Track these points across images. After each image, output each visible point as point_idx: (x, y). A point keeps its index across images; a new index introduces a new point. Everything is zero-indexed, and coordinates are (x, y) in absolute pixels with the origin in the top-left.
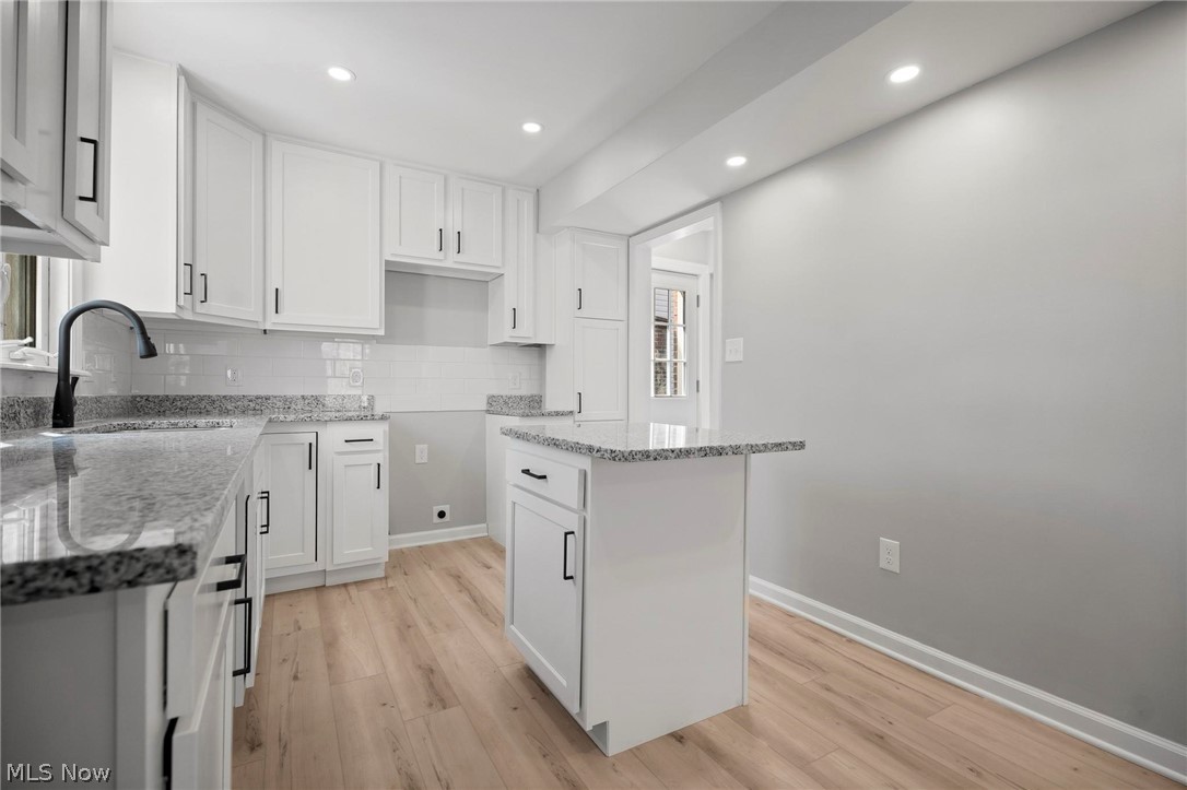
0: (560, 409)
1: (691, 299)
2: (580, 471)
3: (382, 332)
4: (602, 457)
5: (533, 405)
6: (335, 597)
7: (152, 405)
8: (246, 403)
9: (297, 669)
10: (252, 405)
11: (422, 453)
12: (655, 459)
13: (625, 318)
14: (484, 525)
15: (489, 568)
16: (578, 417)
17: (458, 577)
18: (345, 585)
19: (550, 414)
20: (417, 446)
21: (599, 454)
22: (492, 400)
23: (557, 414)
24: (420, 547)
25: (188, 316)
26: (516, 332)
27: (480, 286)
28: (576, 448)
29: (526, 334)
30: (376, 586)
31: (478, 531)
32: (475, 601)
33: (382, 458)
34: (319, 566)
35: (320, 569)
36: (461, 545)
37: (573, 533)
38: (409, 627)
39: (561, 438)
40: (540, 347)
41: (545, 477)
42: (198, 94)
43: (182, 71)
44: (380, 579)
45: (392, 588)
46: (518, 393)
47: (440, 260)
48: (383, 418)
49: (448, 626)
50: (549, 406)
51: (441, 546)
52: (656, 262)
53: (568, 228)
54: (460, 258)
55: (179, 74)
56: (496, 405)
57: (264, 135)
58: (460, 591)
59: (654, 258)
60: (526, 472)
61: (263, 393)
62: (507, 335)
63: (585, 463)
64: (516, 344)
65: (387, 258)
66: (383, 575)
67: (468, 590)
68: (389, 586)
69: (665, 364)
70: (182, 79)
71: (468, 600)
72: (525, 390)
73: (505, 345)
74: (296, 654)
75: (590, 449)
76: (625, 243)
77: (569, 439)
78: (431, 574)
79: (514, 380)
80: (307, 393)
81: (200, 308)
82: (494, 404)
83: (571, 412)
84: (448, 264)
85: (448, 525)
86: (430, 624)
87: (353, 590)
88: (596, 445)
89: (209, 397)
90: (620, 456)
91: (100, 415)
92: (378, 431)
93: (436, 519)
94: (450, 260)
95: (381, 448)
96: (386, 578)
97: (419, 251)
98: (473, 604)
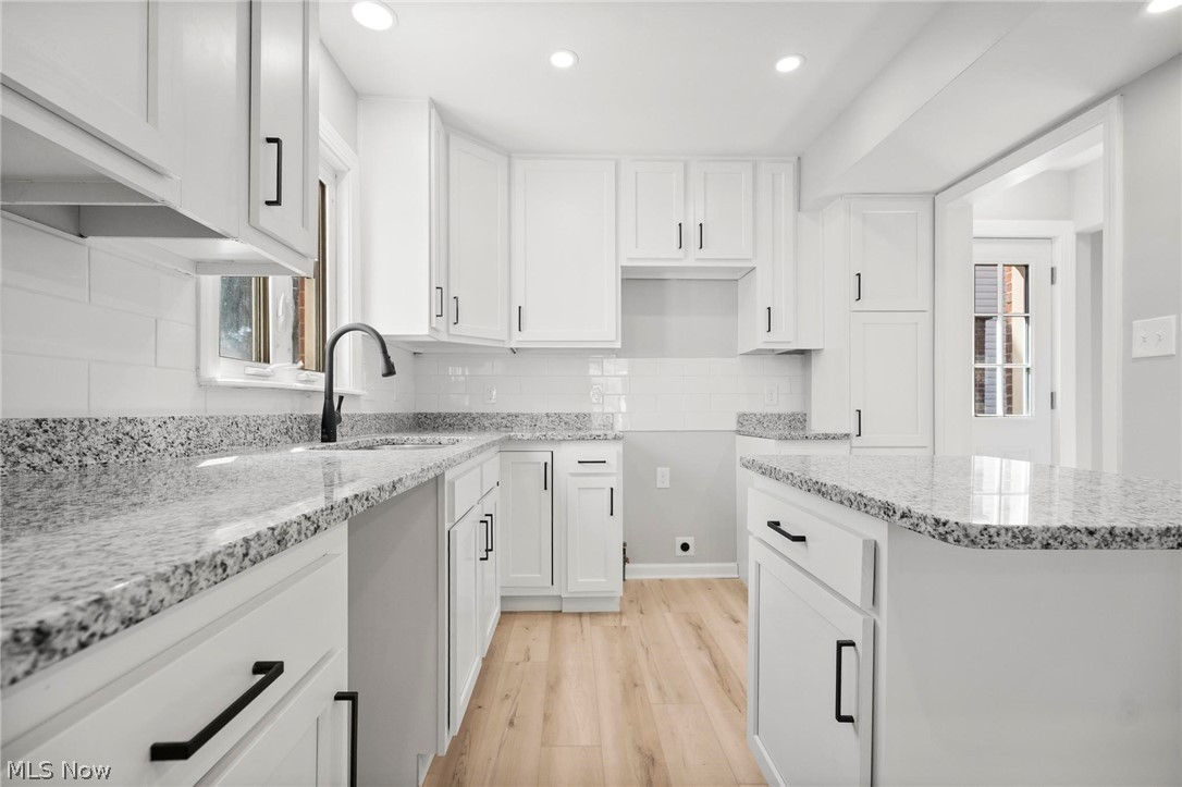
0: (830, 430)
1: (1038, 276)
2: (865, 542)
3: (618, 345)
4: (915, 528)
5: (795, 426)
6: (568, 627)
7: (429, 421)
8: (499, 420)
9: (515, 713)
10: (504, 422)
11: (663, 477)
12: (1047, 546)
13: (927, 306)
14: (734, 565)
15: (737, 622)
16: (856, 441)
17: (698, 628)
18: (580, 615)
19: (816, 437)
20: (659, 469)
21: (906, 522)
22: (743, 419)
23: (827, 437)
24: (661, 580)
25: (444, 338)
26: (772, 336)
27: (728, 285)
28: (859, 502)
29: (785, 337)
30: (610, 622)
31: (725, 570)
32: (716, 666)
33: (616, 482)
34: (554, 591)
35: (555, 594)
36: (707, 585)
37: (853, 644)
38: (636, 685)
39: (830, 483)
40: (803, 353)
41: (802, 539)
42: (450, 125)
43: (434, 104)
44: (615, 614)
45: (625, 627)
46: (776, 411)
47: (681, 259)
48: (616, 438)
49: (680, 696)
50: (817, 425)
51: (683, 582)
52: (981, 227)
53: (841, 196)
54: (703, 253)
55: (430, 107)
56: (749, 425)
57: (509, 157)
58: (700, 648)
59: (976, 222)
60: (775, 525)
61: (513, 411)
62: (761, 340)
63: (878, 530)
64: (773, 350)
65: (624, 264)
66: (618, 610)
67: (708, 648)
68: (623, 624)
69: (995, 370)
70: (433, 111)
71: (707, 662)
72: (786, 405)
73: (758, 352)
74: (519, 691)
75: (887, 510)
76: (928, 204)
77: (844, 486)
78: (669, 616)
79: (772, 393)
80: (551, 411)
81: (454, 330)
82: (745, 423)
83: (847, 435)
84: (690, 262)
85: (693, 560)
86: (660, 688)
87: (586, 620)
88: (902, 504)
89: (471, 414)
90: (960, 533)
91: (379, 430)
92: (611, 452)
93: (679, 552)
94: (692, 258)
95: (615, 471)
96: (621, 613)
97: (656, 251)
98: (713, 670)
